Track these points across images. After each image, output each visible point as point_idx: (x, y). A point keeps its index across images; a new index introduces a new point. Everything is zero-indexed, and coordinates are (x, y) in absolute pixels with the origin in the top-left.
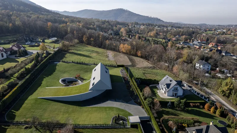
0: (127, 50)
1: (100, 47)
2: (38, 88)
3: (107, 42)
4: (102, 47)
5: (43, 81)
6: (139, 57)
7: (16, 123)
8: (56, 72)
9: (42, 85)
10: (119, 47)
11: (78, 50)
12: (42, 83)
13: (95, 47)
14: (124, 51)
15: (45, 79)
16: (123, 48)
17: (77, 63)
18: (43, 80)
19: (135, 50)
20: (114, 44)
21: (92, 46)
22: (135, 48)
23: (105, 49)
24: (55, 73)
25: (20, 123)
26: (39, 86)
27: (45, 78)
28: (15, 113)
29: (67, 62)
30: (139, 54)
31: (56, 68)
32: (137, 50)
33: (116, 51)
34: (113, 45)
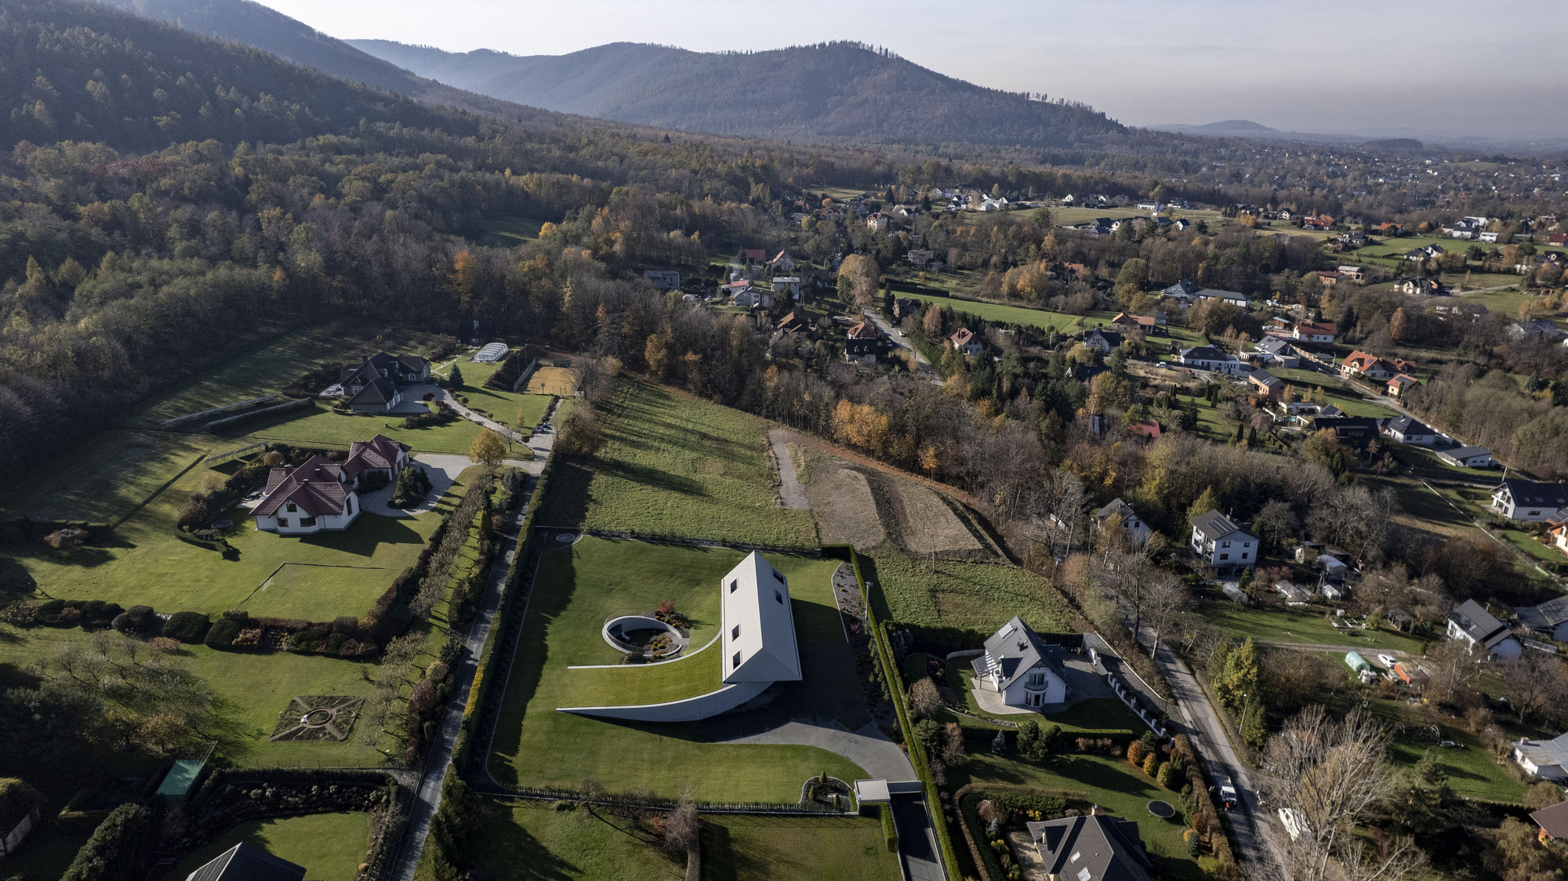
0: (869, 435)
1: (731, 402)
2: (541, 669)
3: (767, 376)
4: (746, 398)
5: (547, 638)
6: (926, 474)
7: (527, 794)
8: (578, 588)
9: (549, 654)
10: (829, 417)
11: (634, 444)
12: (546, 646)
13: (710, 397)
14: (856, 439)
15: (550, 629)
16: (852, 420)
17: (654, 539)
18: (547, 634)
19: (909, 438)
20: (807, 397)
21: (690, 391)
22: (911, 428)
23: (759, 414)
24: (576, 593)
25: (537, 795)
26: (544, 664)
27: (549, 621)
28: (511, 761)
29: (609, 536)
30: (929, 460)
31: (573, 569)
32: (918, 442)
33: (817, 432)
34: (801, 400)
